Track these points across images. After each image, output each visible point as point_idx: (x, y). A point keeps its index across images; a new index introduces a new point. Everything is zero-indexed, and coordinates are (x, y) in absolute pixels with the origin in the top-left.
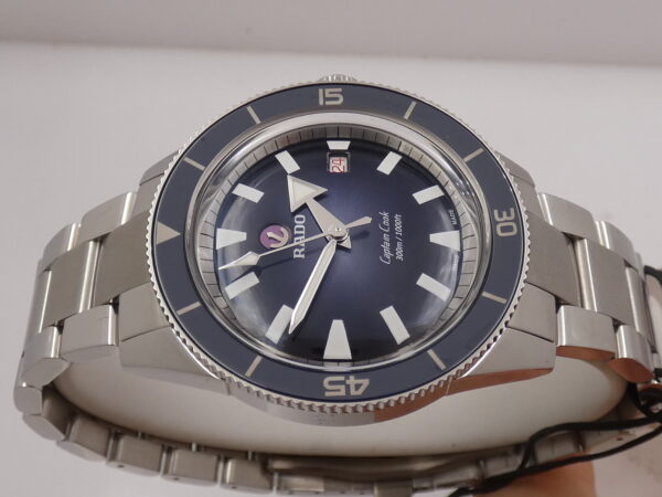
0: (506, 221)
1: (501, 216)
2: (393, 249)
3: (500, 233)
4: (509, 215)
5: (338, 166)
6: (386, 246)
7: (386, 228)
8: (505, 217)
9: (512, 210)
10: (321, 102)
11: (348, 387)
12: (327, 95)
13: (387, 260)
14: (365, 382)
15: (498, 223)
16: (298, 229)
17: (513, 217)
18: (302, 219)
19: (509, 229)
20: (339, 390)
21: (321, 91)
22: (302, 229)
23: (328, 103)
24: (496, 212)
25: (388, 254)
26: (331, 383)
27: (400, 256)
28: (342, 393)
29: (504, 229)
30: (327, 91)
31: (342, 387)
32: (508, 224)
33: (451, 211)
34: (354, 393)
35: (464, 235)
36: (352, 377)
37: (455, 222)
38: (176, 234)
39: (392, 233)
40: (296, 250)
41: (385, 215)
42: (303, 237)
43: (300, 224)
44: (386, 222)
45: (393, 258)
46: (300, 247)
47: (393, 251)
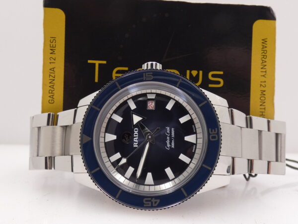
1: (212, 131)
3: (211, 140)
4: (215, 131)
5: (151, 105)
7: (168, 134)
8: (213, 132)
9: (216, 129)
10: (144, 79)
11: (152, 203)
12: (147, 76)
13: (168, 148)
14: (158, 201)
15: (211, 134)
16: (135, 135)
17: (216, 132)
18: (136, 130)
20: (148, 204)
21: (144, 74)
23: (147, 79)
24: (210, 129)
25: (168, 145)
26: (146, 201)
27: (173, 147)
28: (150, 205)
29: (212, 137)
31: (150, 203)
32: (214, 135)
33: (193, 126)
34: (154, 205)
35: (198, 137)
36: (153, 199)
37: (195, 131)
38: (90, 139)
39: (170, 136)
40: (135, 144)
41: (168, 128)
42: (137, 138)
43: (136, 132)
44: (168, 132)
45: (170, 147)
46: (136, 142)
47: (171, 144)
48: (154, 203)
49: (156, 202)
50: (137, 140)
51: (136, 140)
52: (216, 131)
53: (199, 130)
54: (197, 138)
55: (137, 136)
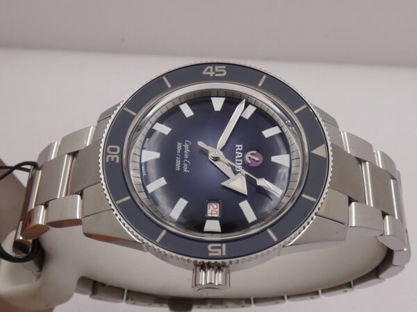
0: (113, 155)
1: (115, 158)
2: (183, 148)
3: (118, 148)
4: (110, 158)
5: (213, 209)
6: (187, 151)
7: (186, 162)
8: (113, 157)
10: (224, 245)
11: (214, 70)
12: (219, 250)
13: (187, 143)
14: (205, 72)
15: (118, 155)
16: (240, 162)
17: (108, 156)
19: (112, 150)
20: (219, 69)
23: (219, 245)
24: (117, 161)
25: (186, 146)
26: (222, 73)
27: (179, 145)
28: (217, 67)
29: (115, 150)
30: (219, 254)
31: (217, 70)
32: (112, 153)
33: (144, 175)
34: (211, 67)
35: (138, 157)
36: (212, 75)
37: (143, 167)
40: (241, 149)
41: (185, 170)
42: (237, 157)
44: (185, 166)
45: (183, 144)
46: (238, 151)
48: (212, 70)
49: (209, 71)
50: (237, 155)
51: (239, 155)
52: (108, 159)
54: (141, 156)
55: (237, 160)
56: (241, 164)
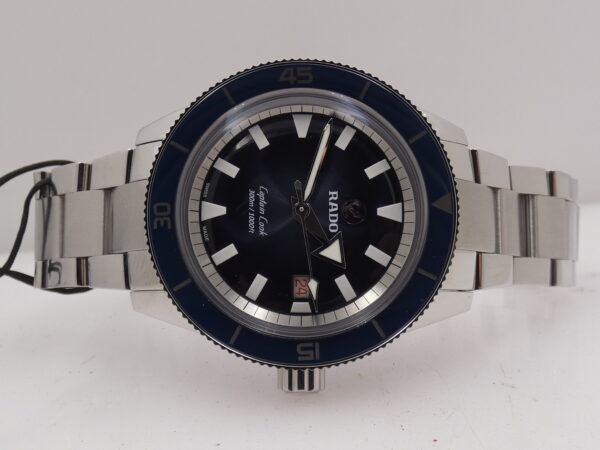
1: (165, 222)
3: (167, 204)
4: (159, 223)
5: (301, 287)
7: (263, 221)
8: (162, 221)
10: (317, 345)
11: (295, 75)
12: (311, 353)
13: (262, 190)
15: (168, 216)
16: (335, 218)
17: (156, 220)
18: (333, 228)
19: (160, 209)
21: (318, 357)
22: (332, 218)
23: (311, 345)
24: (169, 227)
25: (261, 195)
26: (307, 78)
27: (252, 193)
29: (164, 209)
30: (311, 357)
31: (299, 74)
32: (161, 214)
33: (207, 239)
34: (292, 70)
35: (197, 214)
36: (292, 83)
37: (204, 228)
38: (435, 204)
39: (257, 215)
40: (336, 198)
41: (262, 233)
42: (331, 210)
43: (334, 223)
44: (262, 225)
45: (257, 191)
46: (333, 201)
47: (257, 199)
48: (292, 74)
49: (288, 75)
50: (330, 207)
51: (334, 207)
52: (155, 224)
53: (194, 228)
54: (200, 212)
55: (331, 215)
56: (336, 221)
